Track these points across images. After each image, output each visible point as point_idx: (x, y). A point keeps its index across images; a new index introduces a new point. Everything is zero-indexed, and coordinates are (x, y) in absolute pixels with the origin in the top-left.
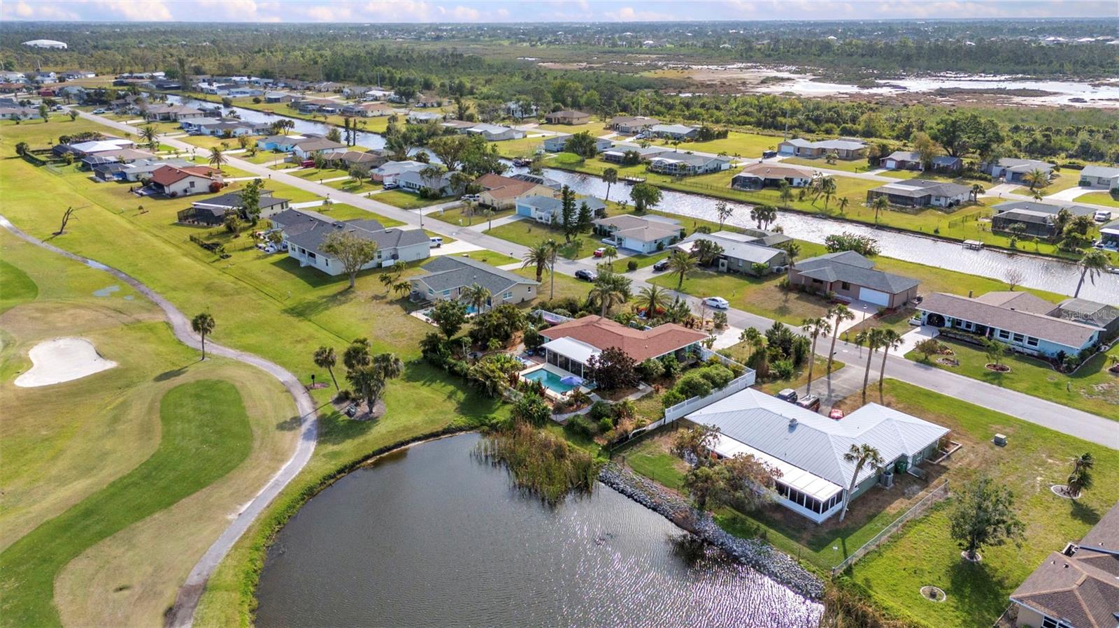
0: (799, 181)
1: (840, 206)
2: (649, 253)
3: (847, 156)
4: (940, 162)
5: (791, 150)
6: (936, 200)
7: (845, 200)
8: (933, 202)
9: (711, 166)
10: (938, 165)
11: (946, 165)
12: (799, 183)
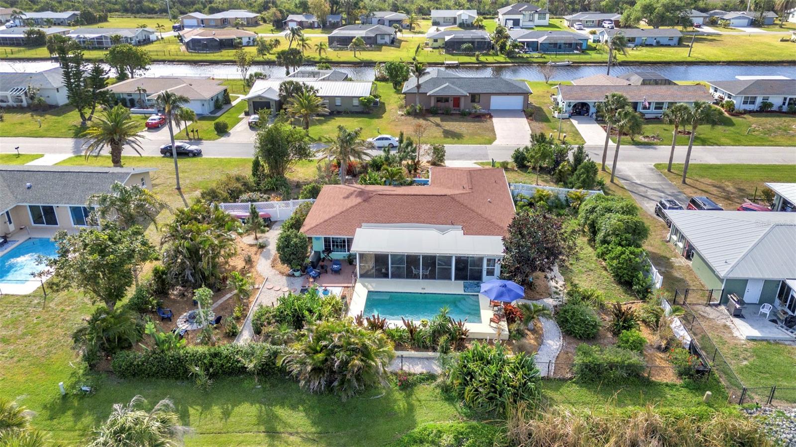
0: (248, 40)
1: (318, 51)
2: (211, 113)
3: (248, 23)
4: (330, 19)
5: (195, 22)
6: (381, 39)
7: (321, 44)
8: (379, 41)
9: (142, 38)
10: (330, 22)
11: (336, 20)
12: (249, 42)
